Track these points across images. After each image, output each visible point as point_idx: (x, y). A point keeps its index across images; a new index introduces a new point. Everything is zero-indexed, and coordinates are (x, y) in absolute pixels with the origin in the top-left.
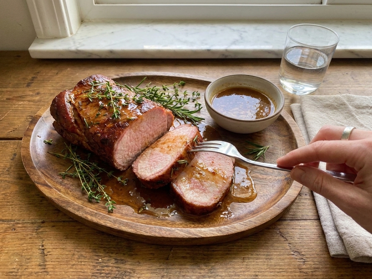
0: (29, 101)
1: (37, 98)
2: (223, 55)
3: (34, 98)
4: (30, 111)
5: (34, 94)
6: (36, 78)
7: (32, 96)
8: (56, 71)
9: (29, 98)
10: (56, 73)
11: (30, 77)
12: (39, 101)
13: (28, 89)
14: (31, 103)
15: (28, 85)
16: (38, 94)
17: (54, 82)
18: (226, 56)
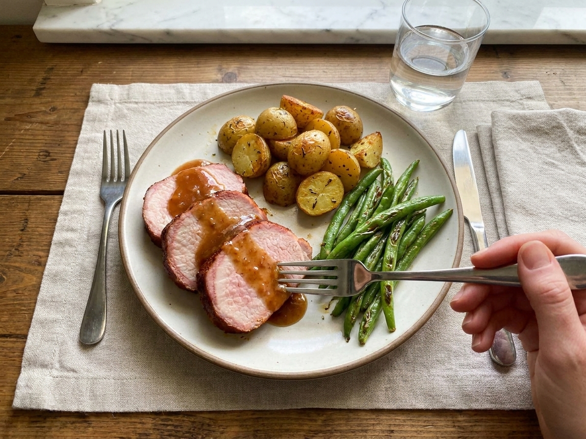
0: (42, 123)
1: (52, 118)
2: (352, 38)
3: (48, 118)
4: (44, 141)
5: (48, 110)
6: (49, 79)
7: (45, 113)
8: (79, 67)
9: (41, 118)
10: (81, 70)
11: (39, 78)
12: (56, 123)
13: (37, 100)
14: (44, 127)
15: (38, 93)
16: (54, 109)
17: (78, 87)
18: (358, 40)
